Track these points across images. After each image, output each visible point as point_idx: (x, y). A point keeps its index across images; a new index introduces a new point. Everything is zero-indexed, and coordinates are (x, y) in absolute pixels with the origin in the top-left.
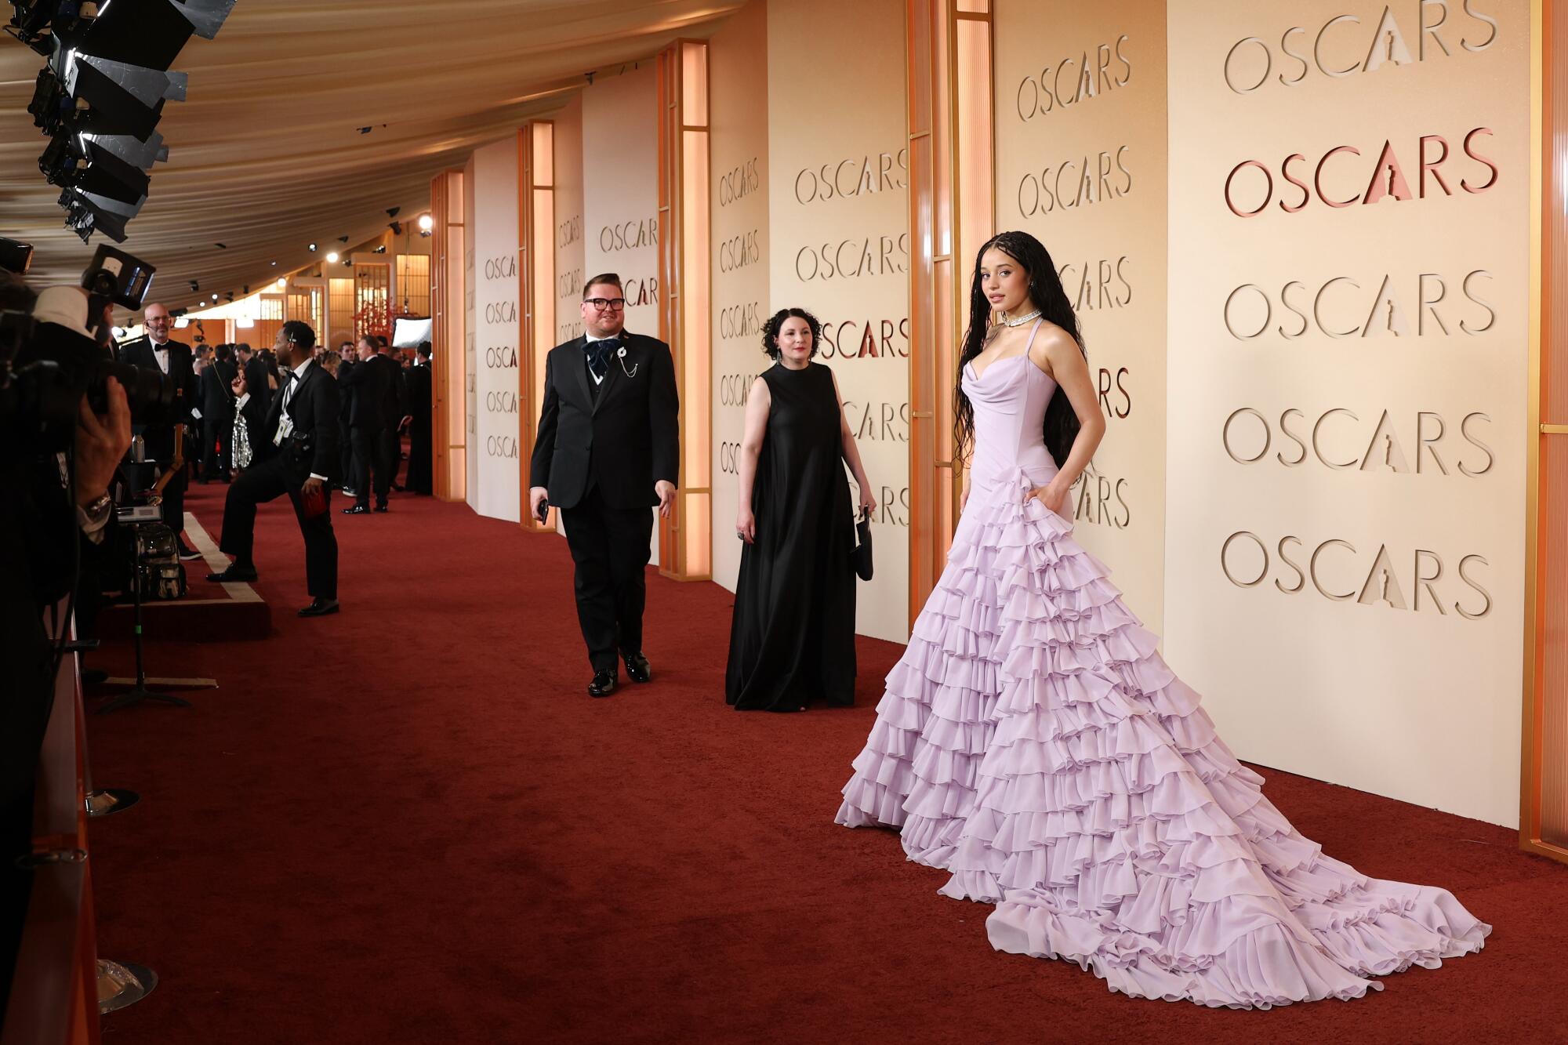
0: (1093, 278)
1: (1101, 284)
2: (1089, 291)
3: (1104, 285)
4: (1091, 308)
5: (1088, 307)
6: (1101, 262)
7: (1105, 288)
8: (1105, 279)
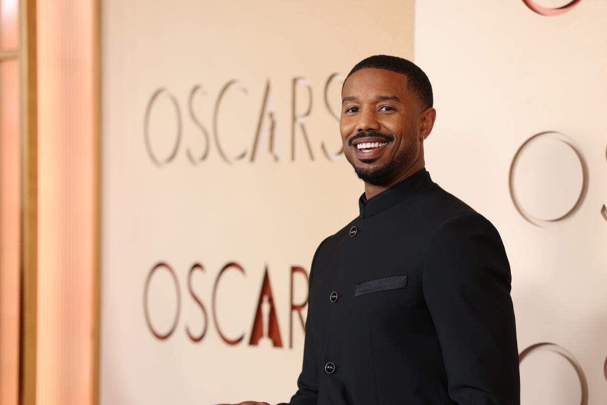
0: (279, 105)
1: (294, 119)
2: (273, 128)
3: (300, 120)
4: (276, 159)
5: (270, 158)
6: (295, 81)
7: (303, 127)
8: (301, 108)
